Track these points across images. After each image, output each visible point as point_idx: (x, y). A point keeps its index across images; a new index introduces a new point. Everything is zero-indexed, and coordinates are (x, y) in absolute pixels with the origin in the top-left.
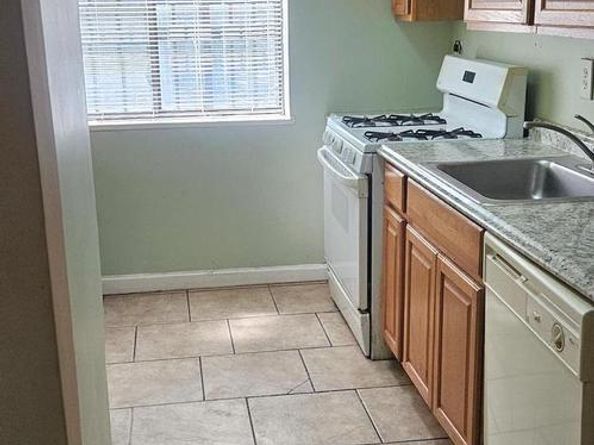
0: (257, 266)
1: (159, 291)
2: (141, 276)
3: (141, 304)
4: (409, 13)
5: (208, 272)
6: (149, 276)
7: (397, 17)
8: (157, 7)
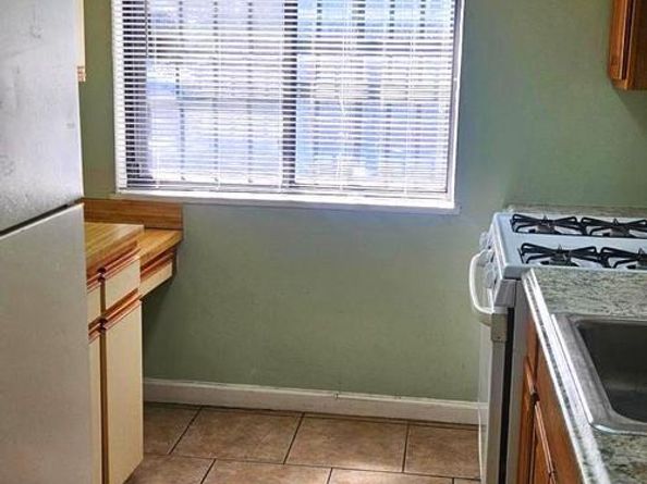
0: (397, 394)
1: (269, 410)
2: (248, 388)
3: (238, 426)
4: (624, 78)
5: (332, 394)
6: (258, 389)
7: (614, 82)
8: (297, 57)
